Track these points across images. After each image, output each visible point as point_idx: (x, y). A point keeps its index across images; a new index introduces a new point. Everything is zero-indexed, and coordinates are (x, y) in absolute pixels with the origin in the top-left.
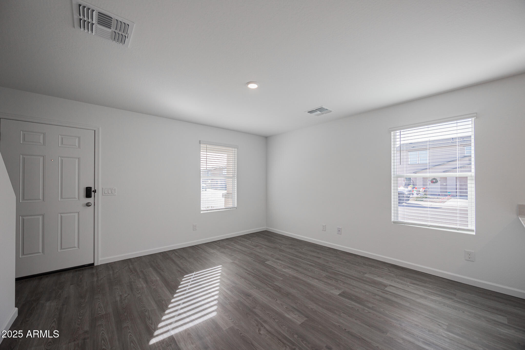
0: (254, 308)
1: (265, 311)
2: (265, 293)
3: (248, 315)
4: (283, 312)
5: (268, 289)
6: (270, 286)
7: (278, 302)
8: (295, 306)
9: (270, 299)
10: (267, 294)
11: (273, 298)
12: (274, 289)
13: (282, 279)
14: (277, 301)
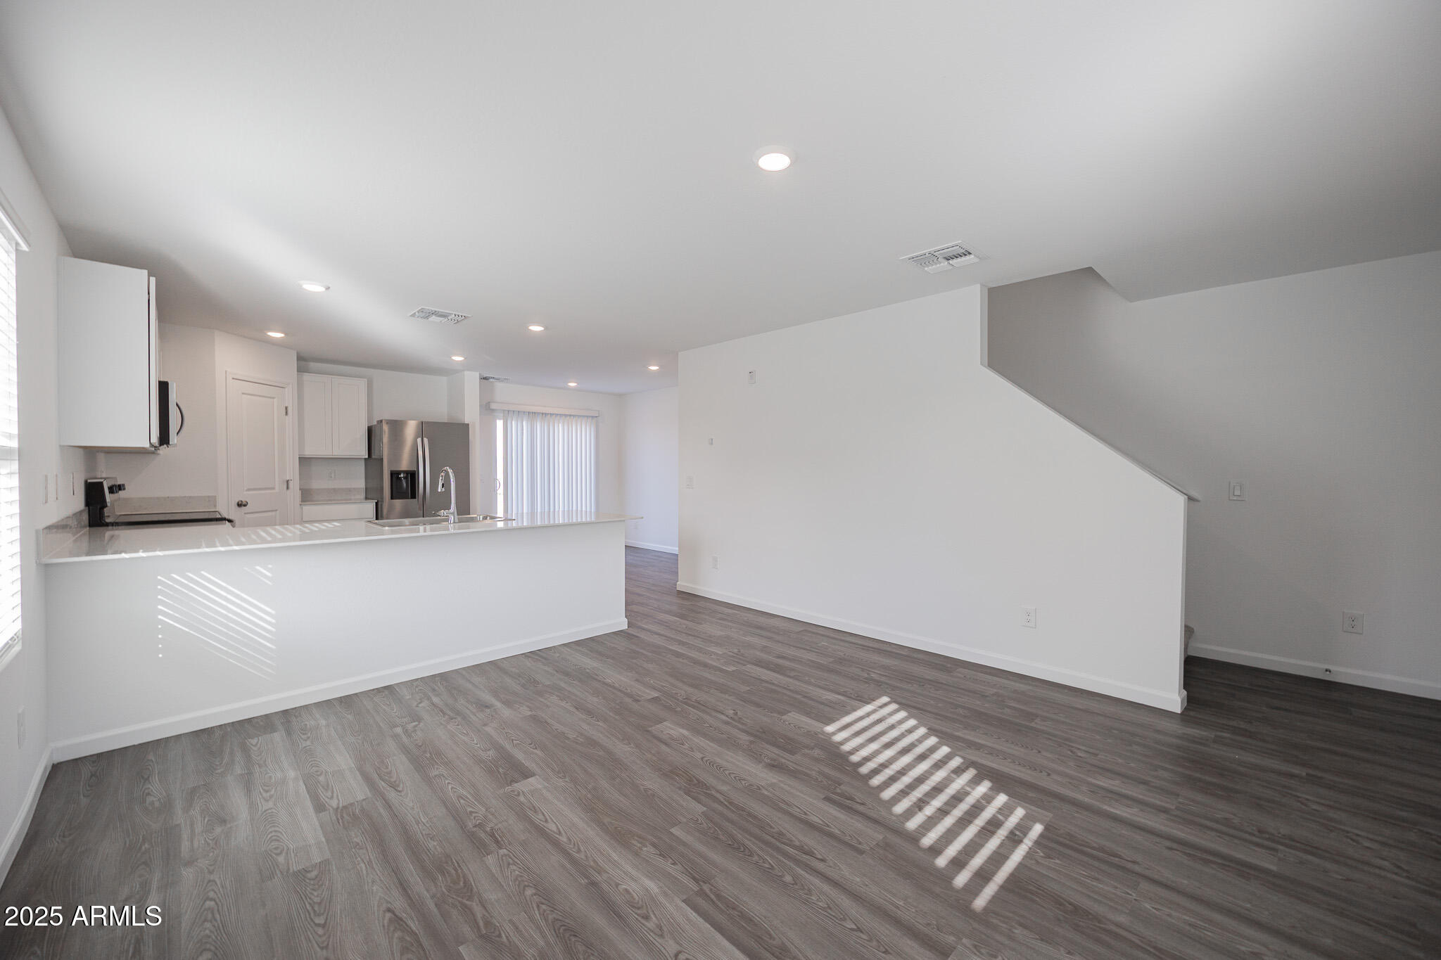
0: (751, 742)
1: (728, 737)
2: (732, 776)
3: (761, 730)
4: (691, 737)
5: (724, 788)
6: (718, 795)
7: (699, 755)
8: (663, 747)
9: (719, 760)
10: (727, 772)
11: (711, 764)
12: (708, 788)
13: (673, 830)
14: (701, 756)
